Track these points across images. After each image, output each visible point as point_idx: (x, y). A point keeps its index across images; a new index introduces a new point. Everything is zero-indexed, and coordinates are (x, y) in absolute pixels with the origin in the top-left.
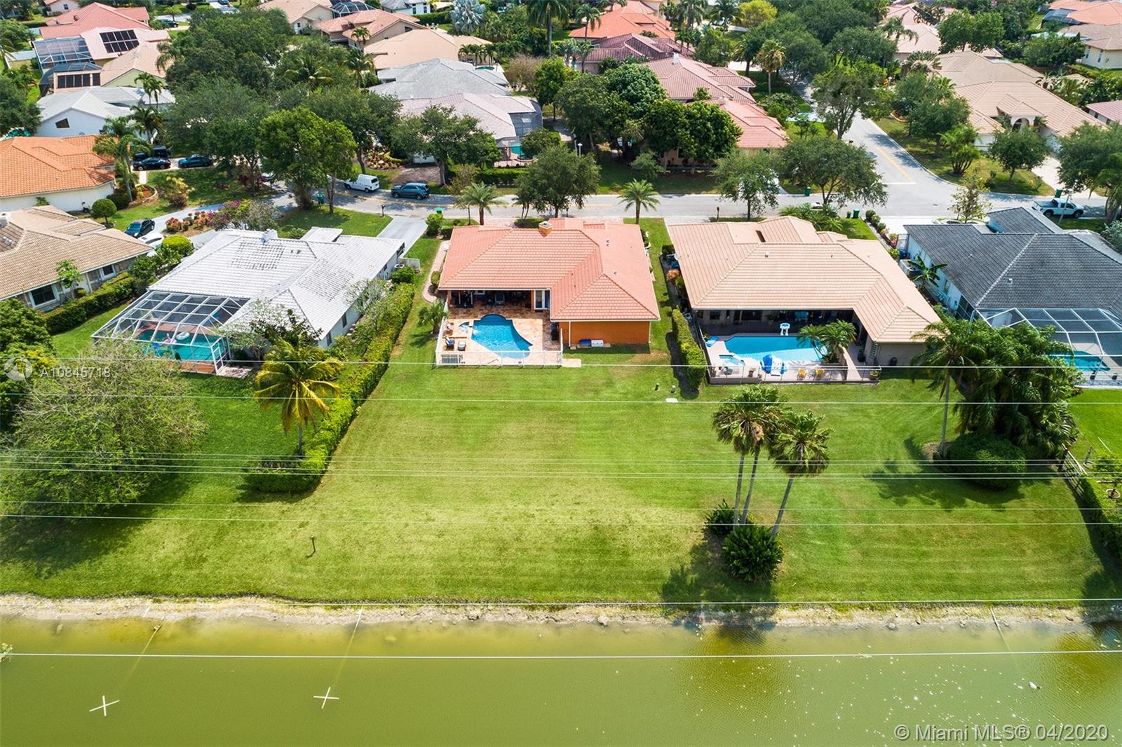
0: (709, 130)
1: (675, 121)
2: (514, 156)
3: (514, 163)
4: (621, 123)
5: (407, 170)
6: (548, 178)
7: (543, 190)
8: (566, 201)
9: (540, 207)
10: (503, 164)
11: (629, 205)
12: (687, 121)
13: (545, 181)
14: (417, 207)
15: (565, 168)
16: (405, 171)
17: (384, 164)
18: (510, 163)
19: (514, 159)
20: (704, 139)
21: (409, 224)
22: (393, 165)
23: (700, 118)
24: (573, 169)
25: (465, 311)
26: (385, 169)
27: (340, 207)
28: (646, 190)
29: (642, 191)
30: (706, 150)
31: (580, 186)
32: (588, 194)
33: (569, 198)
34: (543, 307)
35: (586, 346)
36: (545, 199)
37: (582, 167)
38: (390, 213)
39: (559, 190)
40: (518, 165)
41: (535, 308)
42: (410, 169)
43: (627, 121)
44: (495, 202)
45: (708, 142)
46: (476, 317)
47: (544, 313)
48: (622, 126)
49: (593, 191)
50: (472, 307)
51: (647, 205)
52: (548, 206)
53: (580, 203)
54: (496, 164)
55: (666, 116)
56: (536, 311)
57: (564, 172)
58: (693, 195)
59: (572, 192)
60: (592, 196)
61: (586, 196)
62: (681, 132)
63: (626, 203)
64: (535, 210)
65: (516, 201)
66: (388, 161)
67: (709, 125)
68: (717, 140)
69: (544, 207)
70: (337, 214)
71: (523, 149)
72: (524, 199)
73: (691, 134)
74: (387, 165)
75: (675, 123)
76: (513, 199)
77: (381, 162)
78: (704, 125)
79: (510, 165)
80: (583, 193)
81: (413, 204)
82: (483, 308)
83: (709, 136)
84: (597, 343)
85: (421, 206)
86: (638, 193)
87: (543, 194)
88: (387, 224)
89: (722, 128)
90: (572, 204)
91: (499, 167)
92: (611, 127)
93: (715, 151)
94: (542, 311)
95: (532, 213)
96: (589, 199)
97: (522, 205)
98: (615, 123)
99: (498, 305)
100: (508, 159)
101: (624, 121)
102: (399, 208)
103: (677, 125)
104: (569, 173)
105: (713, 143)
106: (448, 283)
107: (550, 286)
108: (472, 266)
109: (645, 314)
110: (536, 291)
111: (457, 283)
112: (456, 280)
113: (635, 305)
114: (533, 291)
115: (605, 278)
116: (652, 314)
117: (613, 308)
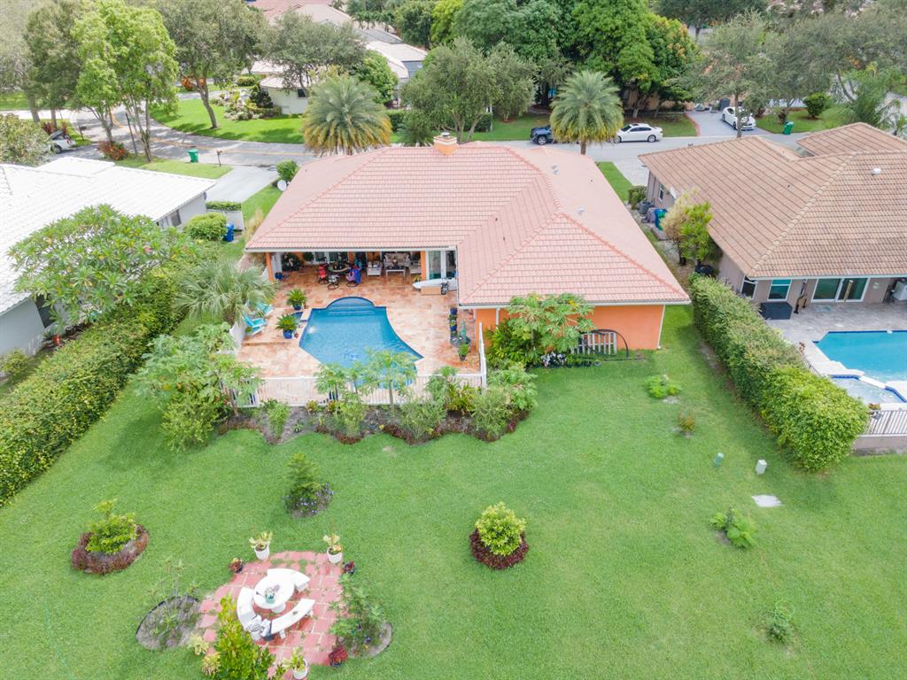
46: (319, 303)
88: (222, 174)
106: (263, 240)
107: (455, 243)
108: (311, 210)
109: (656, 290)
110: (429, 252)
111: (281, 240)
112: (279, 235)
113: (633, 271)
114: (424, 252)
115: (565, 220)
116: (671, 291)
117: (588, 278)
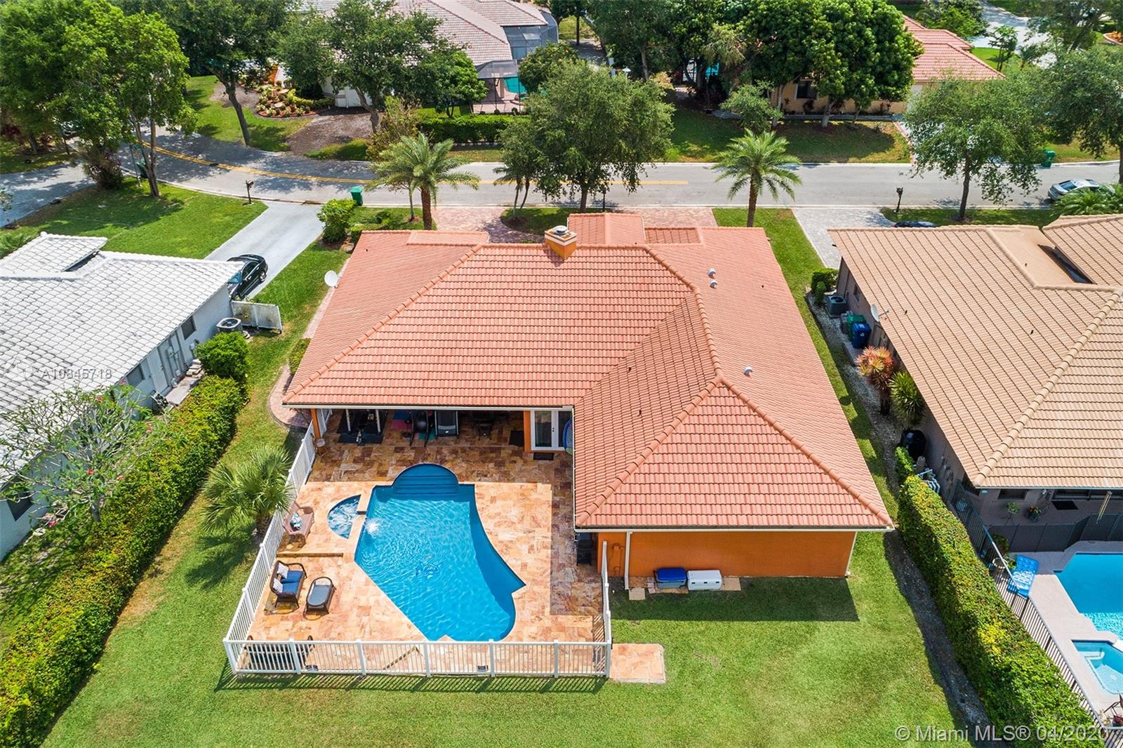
0: (868, 43)
1: (805, 27)
2: (510, 95)
3: (509, 107)
4: (703, 30)
5: (321, 118)
6: (569, 128)
7: (556, 151)
8: (604, 174)
9: (550, 188)
10: (489, 108)
11: (737, 186)
12: (829, 25)
13: (560, 133)
14: (320, 184)
15: (602, 105)
16: (316, 120)
17: (283, 109)
18: (501, 108)
19: (510, 100)
20: (857, 60)
21: (296, 218)
22: (297, 111)
23: (853, 19)
24: (619, 107)
25: (358, 452)
26: (284, 116)
27: (175, 184)
28: (773, 153)
29: (767, 154)
30: (862, 81)
31: (633, 144)
32: (649, 160)
33: (610, 168)
34: (555, 447)
35: (672, 588)
36: (560, 170)
37: (638, 104)
38: (266, 196)
39: (589, 152)
40: (514, 109)
41: (534, 448)
42: (327, 117)
43: (716, 26)
44: (451, 178)
45: (864, 66)
46: (383, 474)
47: (556, 462)
48: (704, 35)
49: (658, 153)
50: (378, 440)
51: (777, 186)
52: (566, 185)
53: (633, 180)
54: (477, 108)
55: (789, 15)
56: (538, 456)
57: (603, 114)
58: (834, 165)
59: (618, 157)
60: (659, 165)
61: (645, 165)
62: (817, 45)
63: (732, 180)
64: (540, 193)
65: (503, 174)
66: (290, 103)
67: (869, 32)
68: (881, 62)
69: (559, 186)
70: (164, 198)
71: (523, 79)
72: (519, 170)
73: (837, 49)
74: (288, 109)
75: (804, 29)
76: (497, 171)
77: (280, 105)
78: (860, 33)
79: (501, 110)
80: (638, 158)
81: (314, 179)
82: (405, 443)
83: (868, 54)
84: (704, 580)
85: (327, 184)
86: (758, 159)
87: (558, 161)
88: (252, 218)
89: (892, 40)
90: (616, 180)
91: (482, 113)
92: (683, 38)
93: (877, 82)
94: (549, 456)
95: (536, 199)
96: (650, 172)
97: (515, 183)
98: (693, 30)
99: (442, 434)
100: (499, 100)
101: (709, 27)
102: (284, 186)
103: (809, 33)
104: (610, 116)
105: (874, 68)
106: (307, 391)
107: (571, 401)
108: (373, 343)
109: (847, 509)
110: (536, 412)
111: (332, 390)
112: (329, 382)
113: (817, 478)
114: (529, 412)
115: (725, 391)
116: (869, 512)
117: (755, 489)
